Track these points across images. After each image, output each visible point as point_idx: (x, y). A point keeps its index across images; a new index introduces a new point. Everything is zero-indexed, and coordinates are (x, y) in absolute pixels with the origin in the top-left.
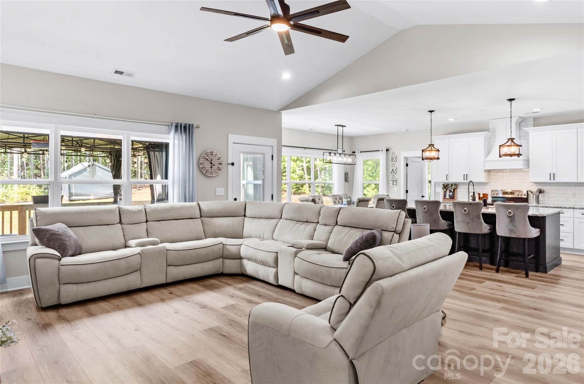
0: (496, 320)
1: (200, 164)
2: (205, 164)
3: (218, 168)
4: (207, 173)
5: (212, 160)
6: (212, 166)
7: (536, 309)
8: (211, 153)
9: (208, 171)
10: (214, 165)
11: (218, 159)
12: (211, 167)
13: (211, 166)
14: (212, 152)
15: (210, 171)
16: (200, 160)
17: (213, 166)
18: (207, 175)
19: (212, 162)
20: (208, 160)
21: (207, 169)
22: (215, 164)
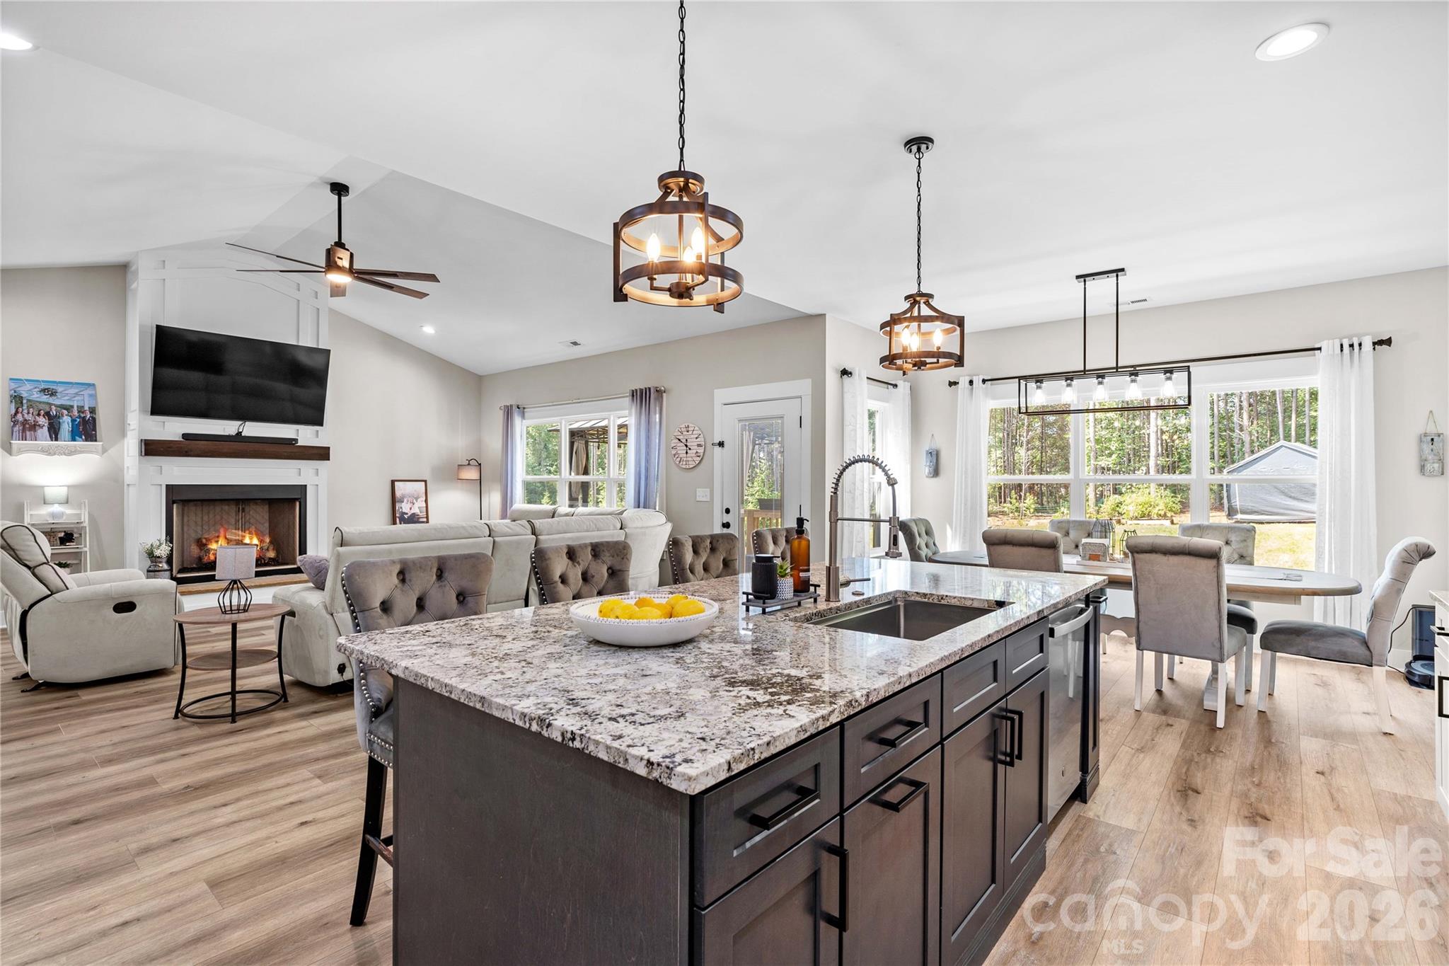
0: (110, 761)
1: (672, 448)
2: (678, 448)
3: (697, 452)
5: (687, 441)
7: (76, 822)
8: (686, 429)
9: (682, 459)
10: (690, 449)
11: (696, 438)
12: (687, 452)
14: (688, 427)
15: (685, 459)
16: (672, 442)
18: (681, 465)
19: (688, 444)
20: (682, 442)
21: (680, 456)
22: (691, 447)
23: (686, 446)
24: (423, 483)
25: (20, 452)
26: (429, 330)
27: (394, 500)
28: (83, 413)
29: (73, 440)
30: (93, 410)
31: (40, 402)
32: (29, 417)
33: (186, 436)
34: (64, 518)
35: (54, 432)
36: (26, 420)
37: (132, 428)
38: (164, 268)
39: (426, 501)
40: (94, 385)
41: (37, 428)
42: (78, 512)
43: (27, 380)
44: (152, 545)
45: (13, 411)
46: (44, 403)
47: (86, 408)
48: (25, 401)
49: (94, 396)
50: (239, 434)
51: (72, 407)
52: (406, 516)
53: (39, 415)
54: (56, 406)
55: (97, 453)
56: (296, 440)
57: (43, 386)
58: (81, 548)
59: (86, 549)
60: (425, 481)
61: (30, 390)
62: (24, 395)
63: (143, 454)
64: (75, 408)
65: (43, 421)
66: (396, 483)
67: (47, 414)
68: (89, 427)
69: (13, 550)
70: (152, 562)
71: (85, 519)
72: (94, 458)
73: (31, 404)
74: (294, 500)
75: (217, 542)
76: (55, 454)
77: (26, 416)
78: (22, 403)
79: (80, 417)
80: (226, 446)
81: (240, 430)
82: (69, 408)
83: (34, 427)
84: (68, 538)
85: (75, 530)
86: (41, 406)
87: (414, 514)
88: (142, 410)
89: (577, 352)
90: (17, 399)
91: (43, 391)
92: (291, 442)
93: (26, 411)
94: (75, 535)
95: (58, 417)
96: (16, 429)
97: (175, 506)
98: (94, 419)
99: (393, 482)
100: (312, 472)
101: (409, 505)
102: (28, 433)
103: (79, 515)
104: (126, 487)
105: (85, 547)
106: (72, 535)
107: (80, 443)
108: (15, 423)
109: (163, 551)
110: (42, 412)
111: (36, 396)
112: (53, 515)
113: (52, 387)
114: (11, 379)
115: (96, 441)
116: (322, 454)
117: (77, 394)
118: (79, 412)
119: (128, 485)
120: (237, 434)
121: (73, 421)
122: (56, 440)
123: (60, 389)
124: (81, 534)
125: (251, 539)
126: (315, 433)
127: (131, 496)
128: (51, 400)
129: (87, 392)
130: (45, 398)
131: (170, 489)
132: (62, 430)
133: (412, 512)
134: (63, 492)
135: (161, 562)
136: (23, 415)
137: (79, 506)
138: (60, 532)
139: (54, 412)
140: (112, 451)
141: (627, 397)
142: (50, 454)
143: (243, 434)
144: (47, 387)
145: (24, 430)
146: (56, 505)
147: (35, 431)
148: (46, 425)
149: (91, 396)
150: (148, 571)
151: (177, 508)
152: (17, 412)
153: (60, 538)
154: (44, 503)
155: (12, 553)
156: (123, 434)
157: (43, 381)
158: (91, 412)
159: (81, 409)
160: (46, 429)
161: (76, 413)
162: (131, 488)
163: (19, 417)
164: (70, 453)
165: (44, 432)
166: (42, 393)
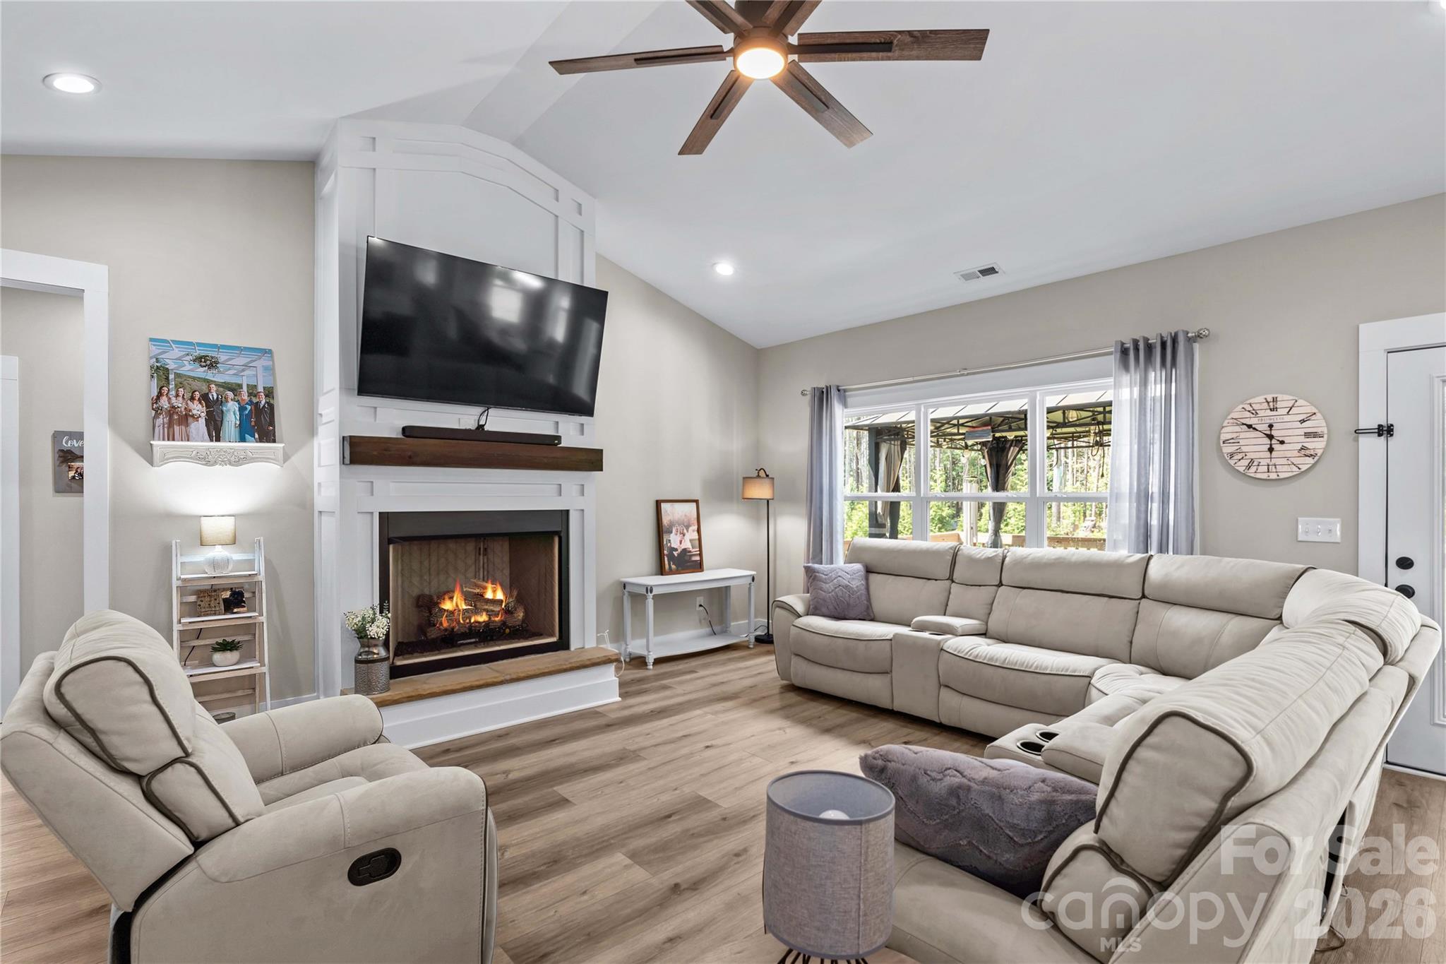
1: (1224, 443)
2: (1242, 442)
3: (1303, 448)
4: (1253, 469)
5: (1271, 426)
6: (1273, 446)
8: (1268, 403)
9: (1255, 463)
10: (1282, 442)
11: (1303, 421)
12: (1271, 450)
13: (1269, 446)
14: (1275, 400)
15: (1264, 462)
16: (1224, 430)
17: (1277, 447)
18: (1252, 475)
19: (1274, 433)
20: (1254, 429)
21: (1250, 456)
22: (1286, 440)
23: (1271, 437)
24: (694, 504)
25: (165, 460)
26: (725, 269)
27: (660, 531)
28: (255, 396)
29: (243, 439)
30: (269, 393)
31: (194, 378)
32: (178, 403)
33: (407, 431)
34: (230, 567)
35: (215, 429)
36: (173, 407)
37: (324, 420)
38: (374, 150)
39: (699, 531)
40: (270, 352)
41: (190, 420)
42: (250, 557)
43: (175, 342)
44: (364, 618)
45: (155, 393)
46: (199, 379)
47: (260, 389)
48: (171, 377)
49: (270, 370)
50: (481, 427)
51: (240, 386)
52: (675, 553)
53: (192, 399)
54: (218, 385)
55: (274, 460)
56: (559, 438)
57: (199, 352)
58: (254, 617)
59: (263, 619)
60: (696, 501)
61: (179, 359)
62: (171, 366)
63: (347, 460)
64: (245, 388)
65: (198, 408)
66: (663, 505)
67: (205, 397)
68: (265, 419)
69: (93, 732)
70: (363, 646)
71: (260, 568)
72: (273, 468)
73: (182, 380)
74: (551, 535)
75: (451, 598)
76: (215, 463)
77: (174, 400)
78: (167, 378)
79: (251, 403)
80: (466, 448)
81: (482, 423)
82: (235, 389)
83: (186, 418)
84: (236, 600)
85: (246, 586)
86: (196, 385)
87: (685, 550)
88: (344, 388)
89: (988, 286)
90: (160, 372)
91: (200, 359)
92: (551, 441)
93: (173, 393)
94: (246, 595)
95: (220, 402)
96: (159, 421)
97: (391, 547)
98: (271, 407)
99: (658, 504)
100: (575, 489)
101: (679, 537)
102: (177, 428)
103: (251, 563)
104: (316, 514)
105: (261, 614)
106: (241, 594)
107: (252, 445)
108: (158, 411)
109: (379, 628)
110: (197, 395)
111: (188, 367)
112: (214, 564)
113: (210, 354)
114: (151, 340)
115: (274, 441)
116: (591, 460)
117: (246, 366)
118: (250, 394)
119: (320, 512)
120: (477, 428)
121: (242, 409)
122: (218, 439)
123: (222, 357)
124: (254, 593)
125: (494, 591)
126: (578, 427)
127: (327, 531)
128: (210, 375)
129: (260, 364)
130: (201, 372)
131: (385, 518)
132: (226, 424)
133: (683, 546)
134: (227, 525)
135: (376, 646)
136: (169, 399)
137: (252, 547)
138: (224, 590)
139: (214, 395)
140: (295, 459)
141: (1111, 353)
142: (208, 463)
143: (486, 428)
144: (203, 353)
145: (170, 425)
146: (218, 548)
147: (187, 425)
148: (203, 415)
149: (266, 368)
150: (357, 661)
151: (394, 549)
152: (160, 395)
153: (225, 600)
154: (202, 545)
155: (89, 740)
156: (312, 431)
157: (199, 344)
158: (266, 396)
159: (252, 391)
160: (202, 421)
161: (246, 397)
162: (324, 518)
163: (164, 402)
164: (238, 462)
165: (199, 426)
166: (197, 364)
